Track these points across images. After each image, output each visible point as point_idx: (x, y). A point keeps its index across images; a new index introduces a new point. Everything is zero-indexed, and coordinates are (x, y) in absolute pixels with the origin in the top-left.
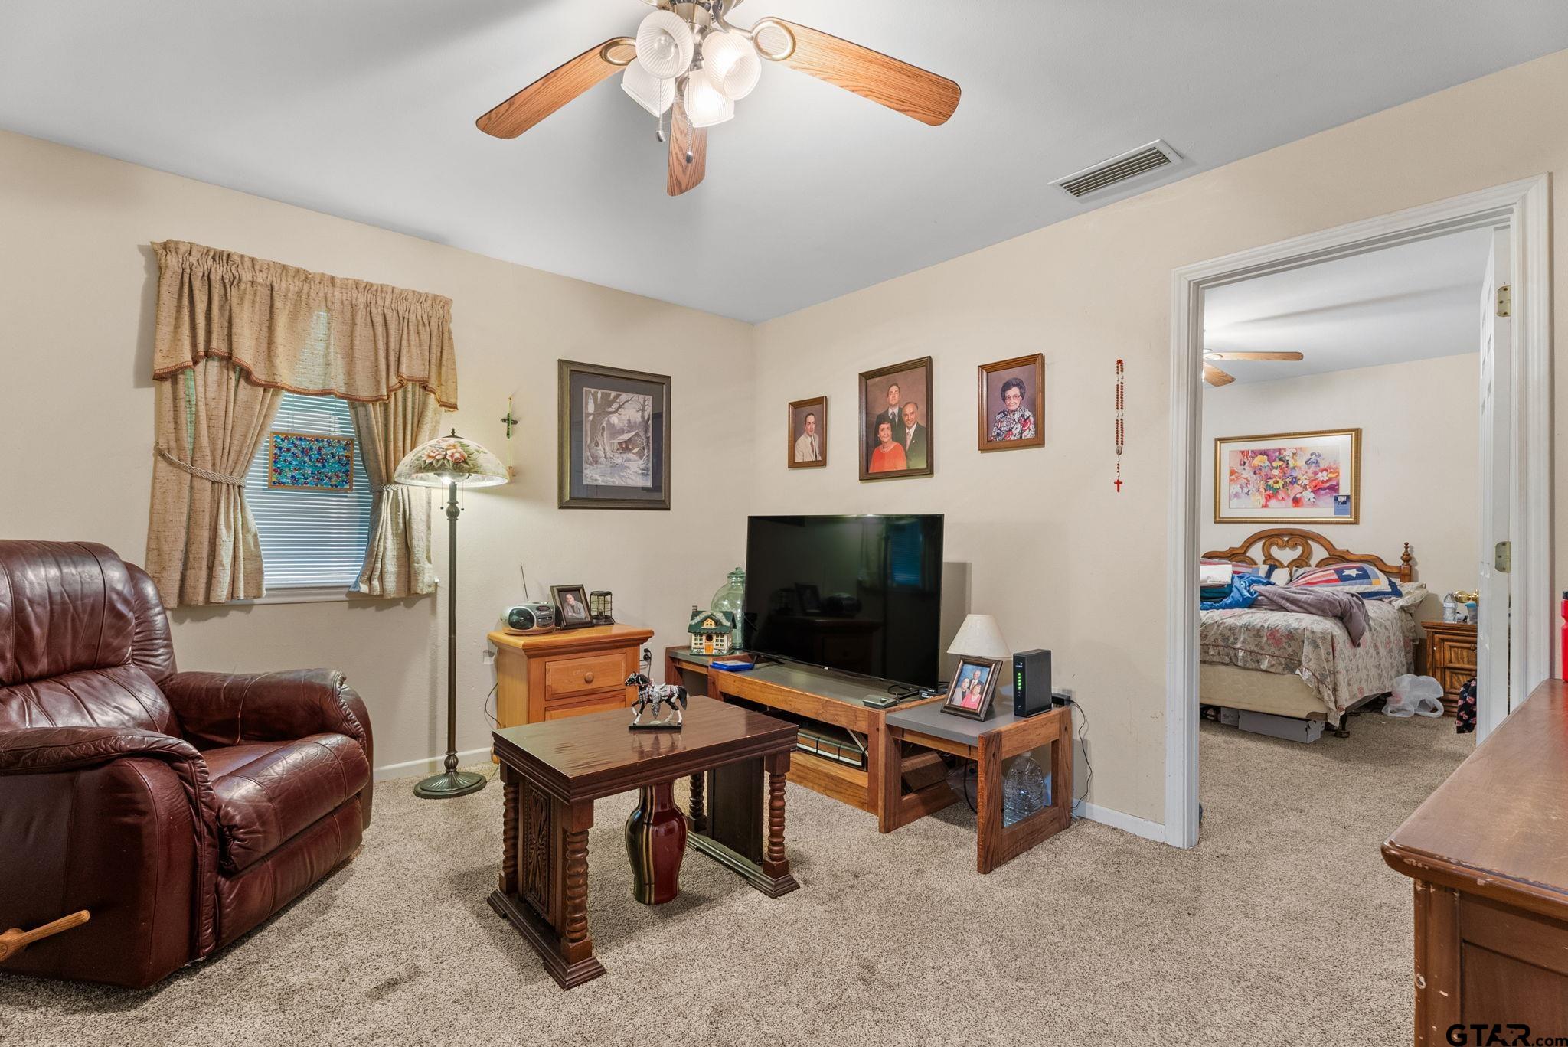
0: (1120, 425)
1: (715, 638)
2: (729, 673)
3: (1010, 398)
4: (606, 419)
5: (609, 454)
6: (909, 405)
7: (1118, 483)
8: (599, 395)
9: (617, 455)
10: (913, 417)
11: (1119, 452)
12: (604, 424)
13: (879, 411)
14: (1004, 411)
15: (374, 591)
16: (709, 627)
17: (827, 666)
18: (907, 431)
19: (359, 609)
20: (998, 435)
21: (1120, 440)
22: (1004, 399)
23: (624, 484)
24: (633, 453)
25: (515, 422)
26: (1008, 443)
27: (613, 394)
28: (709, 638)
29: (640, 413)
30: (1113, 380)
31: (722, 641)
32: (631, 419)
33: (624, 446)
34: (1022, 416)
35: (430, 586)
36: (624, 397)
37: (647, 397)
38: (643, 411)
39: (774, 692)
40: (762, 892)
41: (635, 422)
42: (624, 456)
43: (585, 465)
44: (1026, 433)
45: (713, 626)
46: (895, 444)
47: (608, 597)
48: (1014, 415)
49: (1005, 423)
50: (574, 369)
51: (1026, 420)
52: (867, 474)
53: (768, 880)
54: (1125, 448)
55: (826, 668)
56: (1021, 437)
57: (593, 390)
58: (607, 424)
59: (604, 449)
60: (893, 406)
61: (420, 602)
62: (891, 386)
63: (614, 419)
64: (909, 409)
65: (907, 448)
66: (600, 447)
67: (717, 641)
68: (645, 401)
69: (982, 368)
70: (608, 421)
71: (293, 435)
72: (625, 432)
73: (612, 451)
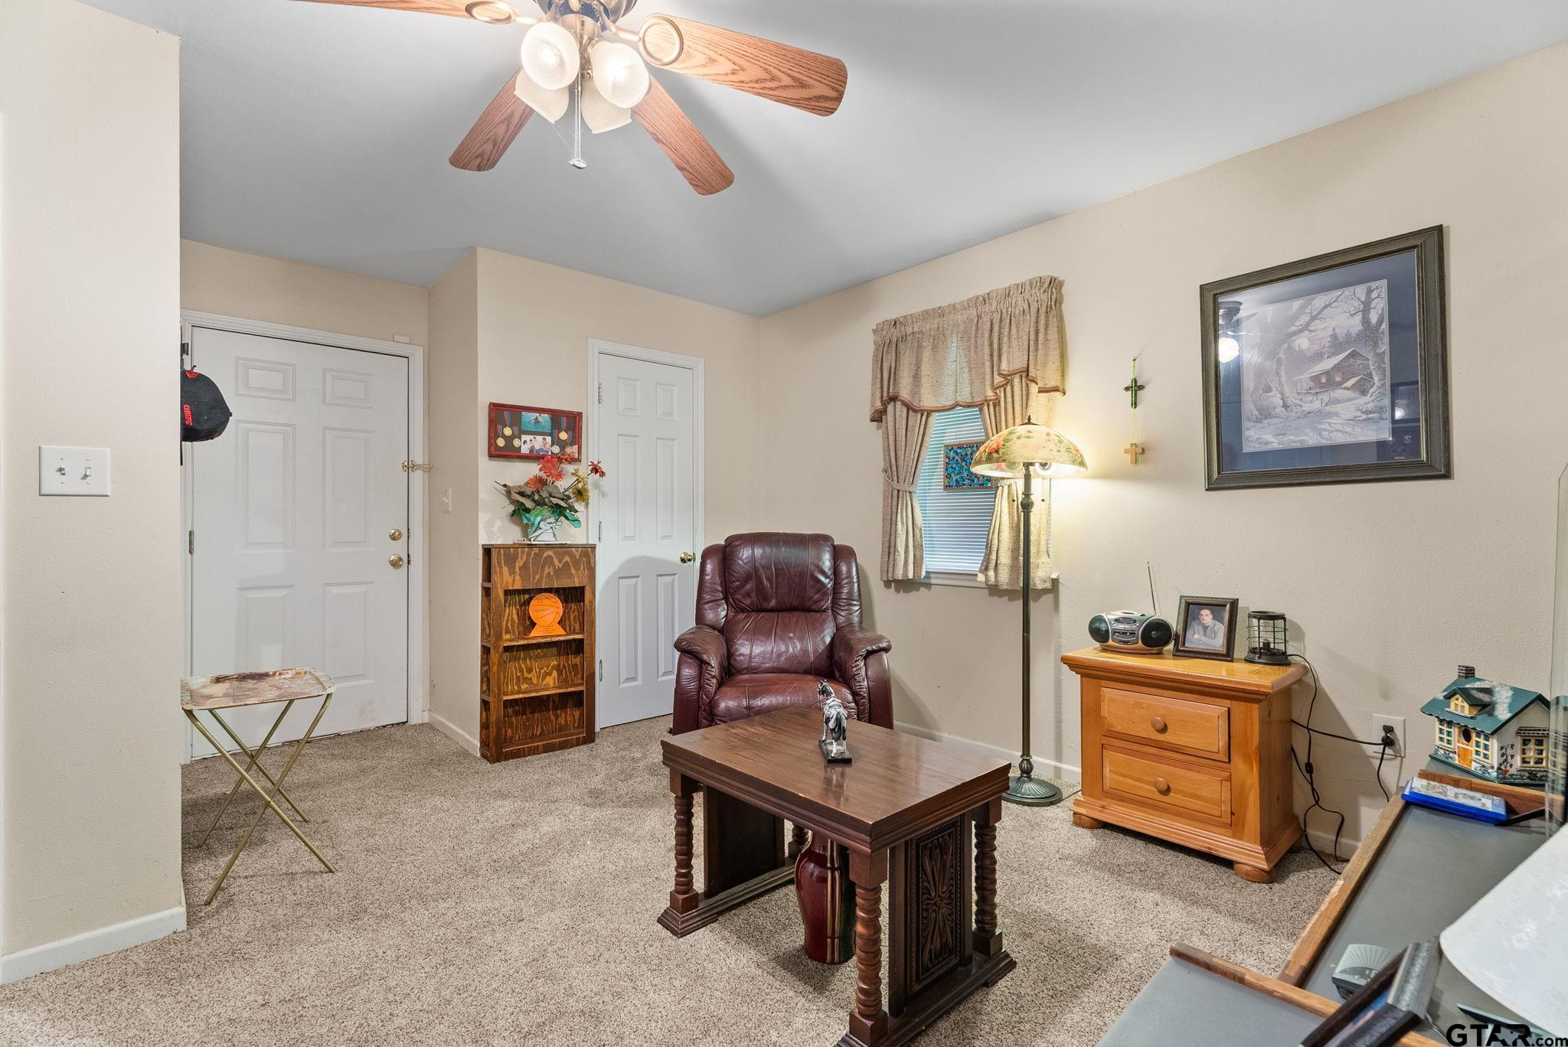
1: (1474, 739)
5: (1292, 400)
9: (1310, 398)
12: (1281, 354)
15: (989, 581)
16: (1460, 711)
19: (996, 597)
23: (1325, 442)
24: (1346, 388)
25: (1141, 388)
28: (1466, 736)
29: (1359, 318)
31: (1485, 747)
33: (1324, 380)
35: (1045, 581)
37: (1376, 284)
38: (1365, 312)
41: (1349, 335)
42: (1325, 397)
43: (1245, 424)
45: (1467, 713)
47: (1280, 623)
58: (1286, 353)
59: (1282, 394)
61: (1043, 597)
63: (1301, 343)
66: (1274, 391)
67: (1477, 744)
68: (1368, 293)
70: (1289, 347)
71: (955, 445)
72: (1326, 356)
73: (1299, 394)
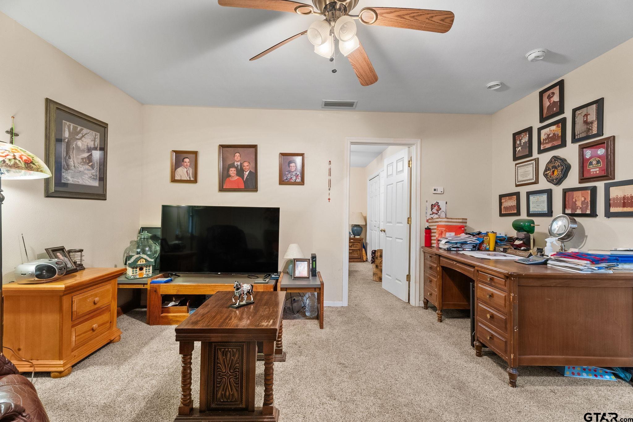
0: (330, 181)
1: (145, 269)
2: (165, 284)
3: (291, 166)
4: (75, 142)
5: (76, 165)
6: (246, 162)
7: (329, 199)
8: (72, 127)
9: (81, 166)
10: (248, 167)
11: (329, 189)
12: (74, 146)
13: (229, 162)
14: (289, 171)
16: (142, 263)
17: (219, 272)
18: (245, 173)
20: (286, 179)
21: (330, 186)
22: (289, 167)
24: (89, 165)
25: (17, 135)
26: (291, 183)
27: (79, 128)
28: (141, 269)
29: (93, 142)
30: (328, 167)
31: (149, 269)
32: (88, 144)
33: (84, 161)
34: (296, 174)
36: (85, 131)
37: (97, 133)
38: (95, 141)
39: (203, 287)
40: (278, 361)
41: (91, 148)
42: (84, 167)
43: (63, 170)
44: (297, 180)
45: (144, 263)
46: (238, 177)
48: (293, 173)
49: (289, 175)
50: (58, 107)
51: (297, 175)
52: (222, 189)
53: (279, 356)
54: (331, 188)
55: (219, 273)
56: (296, 181)
57: (68, 123)
58: (75, 146)
59: (74, 161)
60: (238, 161)
62: (236, 153)
63: (79, 143)
64: (246, 164)
65: (245, 180)
66: (71, 160)
67: (146, 270)
68: (96, 135)
69: (281, 154)
70: (76, 144)
72: (85, 152)
73: (78, 163)
